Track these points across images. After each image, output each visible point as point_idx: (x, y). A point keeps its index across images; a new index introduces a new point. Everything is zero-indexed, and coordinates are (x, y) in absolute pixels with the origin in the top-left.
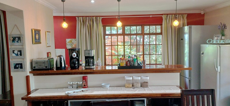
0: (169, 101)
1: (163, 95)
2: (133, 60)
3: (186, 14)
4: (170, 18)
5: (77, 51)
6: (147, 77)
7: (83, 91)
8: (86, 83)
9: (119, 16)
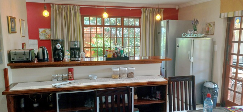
0: (152, 89)
1: (148, 83)
2: (119, 52)
3: (162, 8)
4: (148, 12)
5: (61, 42)
6: (133, 68)
7: (70, 83)
8: (72, 75)
9: (105, 6)
